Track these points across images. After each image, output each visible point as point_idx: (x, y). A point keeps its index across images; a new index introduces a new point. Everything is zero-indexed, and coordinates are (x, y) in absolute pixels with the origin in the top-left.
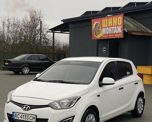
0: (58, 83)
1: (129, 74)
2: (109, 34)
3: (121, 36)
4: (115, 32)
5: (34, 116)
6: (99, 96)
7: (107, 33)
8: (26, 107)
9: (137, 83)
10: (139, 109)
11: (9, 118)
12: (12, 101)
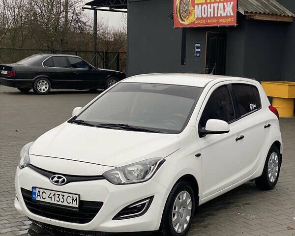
0: (119, 129)
1: (255, 108)
2: (207, 18)
3: (233, 22)
4: (221, 14)
5: (75, 197)
6: (198, 155)
7: (204, 16)
8: (59, 178)
9: (269, 125)
10: (270, 174)
11: (24, 197)
12: (30, 164)
